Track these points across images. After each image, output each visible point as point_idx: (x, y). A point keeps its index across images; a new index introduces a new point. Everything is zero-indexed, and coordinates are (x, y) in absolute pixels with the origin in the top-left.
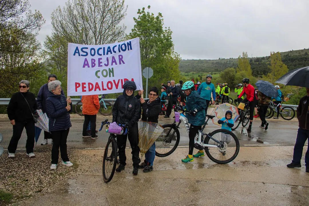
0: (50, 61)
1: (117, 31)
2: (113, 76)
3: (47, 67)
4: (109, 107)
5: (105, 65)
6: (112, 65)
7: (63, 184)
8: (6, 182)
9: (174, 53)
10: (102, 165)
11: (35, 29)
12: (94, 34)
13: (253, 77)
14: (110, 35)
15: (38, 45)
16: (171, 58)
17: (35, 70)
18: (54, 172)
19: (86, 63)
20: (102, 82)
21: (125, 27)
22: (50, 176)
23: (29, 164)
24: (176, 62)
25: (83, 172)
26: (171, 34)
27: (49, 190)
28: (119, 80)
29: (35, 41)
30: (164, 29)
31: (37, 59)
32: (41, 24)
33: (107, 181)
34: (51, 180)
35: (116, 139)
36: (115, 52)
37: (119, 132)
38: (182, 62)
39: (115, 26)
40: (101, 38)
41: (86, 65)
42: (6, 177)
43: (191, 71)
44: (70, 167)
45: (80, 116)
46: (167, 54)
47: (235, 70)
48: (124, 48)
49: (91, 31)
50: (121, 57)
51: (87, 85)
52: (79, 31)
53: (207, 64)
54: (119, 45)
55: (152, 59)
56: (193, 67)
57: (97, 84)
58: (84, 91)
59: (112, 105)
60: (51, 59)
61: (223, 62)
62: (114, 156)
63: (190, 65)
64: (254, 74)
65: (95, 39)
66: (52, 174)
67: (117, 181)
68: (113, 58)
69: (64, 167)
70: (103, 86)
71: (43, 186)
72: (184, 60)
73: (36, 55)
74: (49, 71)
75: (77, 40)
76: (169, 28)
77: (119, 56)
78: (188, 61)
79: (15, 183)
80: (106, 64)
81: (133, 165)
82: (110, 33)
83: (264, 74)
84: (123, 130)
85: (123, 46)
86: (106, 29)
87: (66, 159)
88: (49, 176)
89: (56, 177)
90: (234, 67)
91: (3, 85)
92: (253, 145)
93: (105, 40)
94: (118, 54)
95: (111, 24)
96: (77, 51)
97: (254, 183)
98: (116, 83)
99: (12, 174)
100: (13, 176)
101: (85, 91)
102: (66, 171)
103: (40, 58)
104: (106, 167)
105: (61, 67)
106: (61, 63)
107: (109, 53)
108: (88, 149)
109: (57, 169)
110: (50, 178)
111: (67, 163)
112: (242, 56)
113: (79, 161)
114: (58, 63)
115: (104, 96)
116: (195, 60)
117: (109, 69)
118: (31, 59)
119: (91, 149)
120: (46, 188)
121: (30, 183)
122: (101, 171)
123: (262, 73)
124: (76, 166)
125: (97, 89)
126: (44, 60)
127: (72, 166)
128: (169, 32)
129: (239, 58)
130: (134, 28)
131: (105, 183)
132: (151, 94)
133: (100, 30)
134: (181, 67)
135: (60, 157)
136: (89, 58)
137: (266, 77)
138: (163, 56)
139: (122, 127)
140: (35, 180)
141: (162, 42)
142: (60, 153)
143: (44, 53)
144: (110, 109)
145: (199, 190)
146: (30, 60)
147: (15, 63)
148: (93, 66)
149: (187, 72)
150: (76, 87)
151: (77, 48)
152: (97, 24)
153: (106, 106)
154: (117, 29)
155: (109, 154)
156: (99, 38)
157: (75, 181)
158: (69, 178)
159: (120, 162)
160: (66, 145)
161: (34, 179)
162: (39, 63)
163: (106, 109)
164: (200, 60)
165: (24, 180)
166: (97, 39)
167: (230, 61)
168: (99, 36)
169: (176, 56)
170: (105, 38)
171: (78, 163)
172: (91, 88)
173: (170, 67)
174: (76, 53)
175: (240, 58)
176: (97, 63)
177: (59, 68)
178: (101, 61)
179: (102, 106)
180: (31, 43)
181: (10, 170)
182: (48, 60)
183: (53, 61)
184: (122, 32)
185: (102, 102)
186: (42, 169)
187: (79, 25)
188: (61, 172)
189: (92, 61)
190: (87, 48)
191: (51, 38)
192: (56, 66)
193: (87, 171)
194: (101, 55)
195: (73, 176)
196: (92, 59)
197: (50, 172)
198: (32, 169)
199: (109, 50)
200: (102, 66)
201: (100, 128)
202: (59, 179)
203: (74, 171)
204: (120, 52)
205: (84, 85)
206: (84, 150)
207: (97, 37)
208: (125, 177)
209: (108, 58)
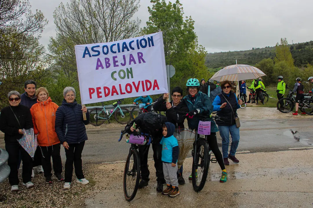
0: (56, 66)
1: (130, 26)
2: (132, 77)
3: (54, 73)
4: (127, 114)
5: (122, 64)
6: (130, 64)
7: (79, 204)
8: (15, 205)
9: (198, 46)
10: (123, 180)
11: (36, 31)
12: (104, 31)
13: (294, 67)
14: (123, 31)
15: (41, 49)
16: (196, 52)
17: (40, 77)
18: (68, 191)
19: (99, 64)
20: (120, 85)
21: (139, 21)
23: (39, 183)
24: (202, 56)
25: (101, 190)
26: (193, 24)
28: (139, 82)
29: (37, 45)
30: (184, 20)
31: (42, 65)
32: (43, 25)
33: (130, 199)
34: (65, 201)
35: (138, 150)
36: (133, 49)
37: (142, 143)
38: (208, 56)
39: (127, 21)
40: (112, 35)
41: (100, 66)
42: (15, 199)
43: (220, 66)
44: (86, 185)
45: (94, 127)
46: (190, 48)
47: (272, 60)
48: (144, 44)
49: (100, 27)
50: (140, 55)
51: (102, 90)
52: (87, 29)
53: (237, 56)
54: (137, 41)
55: (173, 56)
56: (222, 61)
57: (114, 87)
59: (130, 111)
60: (56, 64)
61: (258, 52)
62: (136, 170)
63: (218, 59)
64: (297, 64)
65: (106, 37)
66: (66, 194)
67: (141, 198)
68: (131, 56)
69: (78, 185)
70: (121, 90)
72: (211, 54)
73: (40, 61)
74: (56, 77)
75: (85, 40)
76: (190, 17)
77: (138, 53)
78: (216, 54)
79: (26, 206)
80: (123, 63)
81: (157, 180)
82: (122, 29)
83: (310, 63)
84: (146, 140)
85: (143, 42)
86: (118, 24)
87: (80, 176)
88: (62, 196)
89: (71, 197)
90: (271, 57)
91: (5, 97)
92: (301, 148)
93: (117, 37)
94: (137, 51)
95: (122, 19)
96: (87, 52)
97: (304, 193)
98: (137, 85)
99: (21, 196)
100: (22, 198)
101: (101, 97)
102: (81, 190)
103: (44, 64)
104: (128, 183)
105: (69, 72)
106: (69, 67)
107: (125, 50)
108: (106, 163)
109: (71, 187)
110: (64, 198)
111: (82, 181)
112: (280, 44)
113: (95, 177)
114: (65, 68)
117: (127, 69)
118: (35, 65)
119: (110, 163)
121: (42, 205)
122: (122, 187)
123: (306, 62)
124: (92, 184)
125: (115, 94)
126: (49, 65)
127: (88, 184)
128: (190, 22)
129: (276, 46)
130: (149, 20)
131: (126, 202)
132: (175, 95)
133: (110, 26)
134: (208, 62)
135: (74, 174)
136: (102, 57)
137: (311, 66)
138: (186, 51)
139: (144, 137)
140: (47, 201)
141: (184, 34)
143: (49, 57)
144: (129, 116)
145: (237, 204)
146: (34, 67)
147: (17, 72)
148: (107, 67)
149: (215, 68)
150: (91, 94)
151: (87, 49)
152: (107, 20)
153: (124, 113)
154: (130, 23)
155: (131, 168)
156: (110, 35)
157: (92, 200)
158: (85, 198)
161: (45, 200)
162: (43, 69)
163: (123, 116)
164: (230, 52)
165: (35, 202)
166: (108, 38)
167: (266, 51)
168: (110, 33)
169: (201, 50)
170: (117, 35)
171: (94, 180)
172: (107, 93)
173: (194, 63)
174: (86, 55)
175: (278, 46)
176: (111, 62)
177: (67, 74)
178: (116, 59)
179: (119, 114)
180: (34, 48)
181: (19, 192)
182: (54, 65)
183: (60, 66)
184: (135, 26)
185: (118, 109)
186: (54, 189)
187: (86, 22)
188: (75, 192)
189: (106, 61)
190: (98, 46)
191: (56, 40)
192: (63, 71)
193: (105, 189)
194: (115, 52)
195: (89, 195)
196: (106, 59)
197: (63, 192)
198: (43, 190)
199: (125, 46)
200: (118, 66)
201: (119, 139)
202: (74, 199)
203: (90, 190)
204: (139, 48)
205: (99, 90)
206: (101, 164)
207: (107, 35)
208: (149, 193)
209: (124, 57)
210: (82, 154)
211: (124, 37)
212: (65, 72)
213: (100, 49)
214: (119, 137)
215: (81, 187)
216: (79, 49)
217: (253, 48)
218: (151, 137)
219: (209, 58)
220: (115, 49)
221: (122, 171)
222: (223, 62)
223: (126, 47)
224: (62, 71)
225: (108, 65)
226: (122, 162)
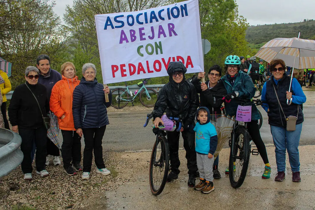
0: (72, 39)
2: (162, 53)
3: (69, 47)
4: (153, 96)
5: (149, 37)
6: (159, 37)
7: (100, 197)
8: (29, 195)
9: (239, 17)
10: (148, 172)
15: (56, 20)
16: (235, 24)
17: (54, 52)
18: (87, 182)
19: (123, 37)
20: (147, 62)
22: (82, 187)
23: (55, 172)
24: (243, 29)
25: (123, 182)
27: (82, 205)
28: (170, 58)
29: (51, 15)
31: (56, 38)
33: (157, 193)
34: (84, 193)
35: (166, 137)
36: (163, 19)
38: (249, 29)
40: (137, 4)
41: (124, 39)
42: (28, 189)
44: (106, 176)
45: (116, 110)
46: (229, 19)
48: (176, 13)
50: (171, 26)
51: (127, 68)
53: (285, 30)
54: (168, 9)
55: (207, 28)
56: (266, 35)
57: (140, 64)
58: (123, 75)
59: (157, 93)
60: (73, 37)
61: (311, 25)
62: (165, 160)
63: (261, 33)
65: (130, 5)
66: (84, 185)
67: (169, 192)
68: (161, 27)
70: (148, 67)
71: (73, 200)
72: (252, 26)
73: (54, 33)
74: (72, 52)
75: (106, 9)
77: (169, 25)
78: (259, 27)
79: (40, 196)
80: (151, 36)
84: (175, 125)
85: (175, 10)
87: (101, 165)
88: (80, 188)
89: (90, 189)
91: (16, 74)
93: (143, 6)
94: (167, 21)
96: (109, 23)
98: (166, 62)
99: (35, 186)
100: (36, 188)
101: (126, 75)
102: (102, 181)
103: (59, 36)
104: (154, 175)
105: (88, 46)
106: (87, 41)
107: (154, 20)
108: (129, 151)
109: (90, 178)
110: (82, 190)
111: (103, 171)
114: (83, 42)
115: (146, 81)
116: (268, 26)
117: (156, 43)
118: (49, 38)
119: (134, 151)
120: (77, 203)
121: (57, 197)
122: (148, 180)
124: (114, 175)
125: (141, 72)
126: (65, 38)
127: (110, 174)
131: (153, 196)
132: (213, 74)
134: (249, 36)
135: (93, 163)
136: (127, 29)
138: (223, 23)
139: (174, 122)
143: (64, 29)
144: (155, 98)
146: (48, 40)
147: (29, 45)
148: (133, 41)
149: (257, 43)
150: (114, 72)
151: (108, 19)
153: (150, 94)
155: (158, 158)
156: (135, 4)
157: (114, 193)
158: (106, 190)
160: (102, 147)
161: (62, 191)
162: (58, 43)
163: (149, 98)
164: (276, 24)
165: (50, 193)
166: (132, 6)
169: (242, 21)
170: (143, 3)
172: (132, 71)
173: (233, 37)
174: (107, 26)
176: (137, 35)
177: (85, 48)
178: (143, 32)
179: (145, 95)
180: (47, 18)
181: (33, 181)
182: (70, 38)
183: (77, 40)
185: (144, 90)
186: (71, 179)
188: (95, 183)
189: (131, 33)
190: (123, 16)
191: (73, 9)
192: (81, 46)
193: (129, 181)
194: (142, 23)
195: (111, 187)
196: (131, 31)
197: (82, 182)
198: (59, 179)
199: (153, 16)
200: (145, 39)
201: (144, 124)
202: (94, 190)
203: (112, 181)
204: (169, 18)
205: (123, 67)
206: (124, 153)
207: (131, 3)
208: (179, 187)
209: (152, 28)
210: (103, 140)
211: (151, 6)
212: (83, 46)
213: (124, 20)
214: (145, 122)
215: (102, 178)
216: (100, 19)
217: (305, 20)
218: (181, 122)
219: (250, 32)
220: (142, 19)
221: (148, 161)
222: (267, 37)
223: (155, 17)
224: (79, 45)
225: (133, 38)
226: (148, 150)
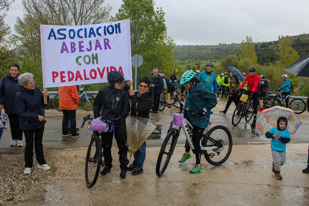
0: (22, 48)
1: (101, 12)
2: (97, 63)
3: (19, 54)
4: (92, 101)
5: (87, 49)
6: (96, 49)
7: (39, 190)
9: (167, 38)
10: (84, 168)
11: (2, 9)
12: (74, 16)
13: (258, 65)
14: (94, 17)
15: (7, 29)
16: (165, 44)
17: (4, 58)
18: (29, 177)
19: (64, 47)
20: (84, 70)
21: (110, 8)
22: (24, 181)
24: (170, 48)
25: (62, 177)
26: (163, 16)
27: (22, 197)
28: (104, 68)
29: (3, 24)
30: (155, 10)
31: (6, 45)
32: (9, 3)
33: (91, 185)
34: (25, 187)
36: (100, 35)
37: (104, 129)
38: (176, 48)
39: (98, 7)
40: (82, 21)
41: (65, 50)
43: (187, 59)
44: (47, 171)
45: (59, 112)
46: (159, 39)
47: (237, 57)
48: (111, 31)
49: (70, 11)
50: (107, 41)
51: (66, 75)
52: (56, 13)
53: (205, 50)
54: (105, 27)
55: (141, 45)
57: (78, 72)
58: (63, 81)
60: (22, 46)
61: (225, 48)
62: (98, 156)
63: (186, 52)
64: (260, 62)
65: (75, 21)
66: (26, 179)
67: (102, 185)
68: (97, 41)
69: (39, 170)
70: (85, 75)
71: (15, 193)
72: (179, 46)
74: (21, 59)
76: (161, 8)
77: (105, 39)
78: (184, 47)
80: (89, 48)
81: (120, 167)
82: (92, 15)
83: (272, 61)
84: (108, 127)
85: (110, 28)
86: (88, 10)
87: (42, 161)
88: (22, 182)
89: (31, 183)
90: (236, 53)
92: (258, 143)
93: (87, 23)
94: (103, 37)
95: (93, 4)
96: (52, 34)
97: (258, 185)
98: (101, 71)
101: (65, 81)
102: (42, 176)
103: (9, 44)
104: (89, 170)
105: (35, 55)
106: (36, 50)
107: (92, 35)
108: (68, 149)
109: (32, 173)
110: (23, 184)
111: (44, 167)
112: (245, 41)
113: (57, 163)
114: (31, 50)
115: (86, 87)
116: (192, 46)
117: (93, 55)
119: (72, 149)
120: (19, 196)
122: (84, 174)
123: (269, 60)
124: (54, 170)
125: (79, 79)
126: (14, 46)
127: (50, 170)
128: (161, 13)
129: (242, 43)
130: (121, 8)
131: (87, 189)
132: (142, 86)
133: (80, 11)
134: (176, 54)
136: (68, 41)
137: (273, 65)
138: (155, 42)
139: (107, 124)
140: (5, 186)
141: (154, 25)
142: (35, 155)
143: (14, 38)
145: (196, 194)
148: (72, 52)
149: (182, 60)
150: (54, 77)
151: (52, 31)
152: (77, 4)
153: (89, 99)
154: (100, 10)
155: (92, 155)
156: (80, 20)
157: (53, 186)
158: (46, 184)
159: (105, 164)
160: (42, 145)
161: (4, 185)
162: (8, 50)
163: (88, 103)
166: (77, 22)
167: (232, 47)
168: (79, 18)
169: (170, 41)
170: (87, 21)
171: (56, 166)
172: (71, 78)
173: (162, 54)
174: (51, 37)
175: (244, 43)
176: (77, 47)
177: (33, 56)
178: (82, 44)
179: (85, 100)
182: (20, 46)
183: (26, 48)
184: (106, 13)
185: (84, 95)
186: (13, 174)
187: (55, 5)
188: (36, 177)
189: (71, 45)
190: (65, 30)
191: (23, 21)
192: (30, 54)
193: (67, 175)
194: (82, 37)
195: (50, 181)
196: (72, 43)
197: (24, 177)
198: (2, 174)
199: (92, 32)
200: (83, 51)
201: (81, 125)
202: (35, 184)
203: (51, 176)
204: (105, 34)
205: (63, 74)
206: (64, 151)
207: (77, 20)
208: (111, 181)
209: (90, 43)
211: (94, 23)
212: (31, 54)
213: (66, 33)
215: (42, 173)
217: (220, 44)
218: (113, 124)
219: (177, 50)
220: (82, 33)
221: (84, 158)
222: (190, 55)
224: (28, 54)
225: (73, 49)
226: (85, 149)
